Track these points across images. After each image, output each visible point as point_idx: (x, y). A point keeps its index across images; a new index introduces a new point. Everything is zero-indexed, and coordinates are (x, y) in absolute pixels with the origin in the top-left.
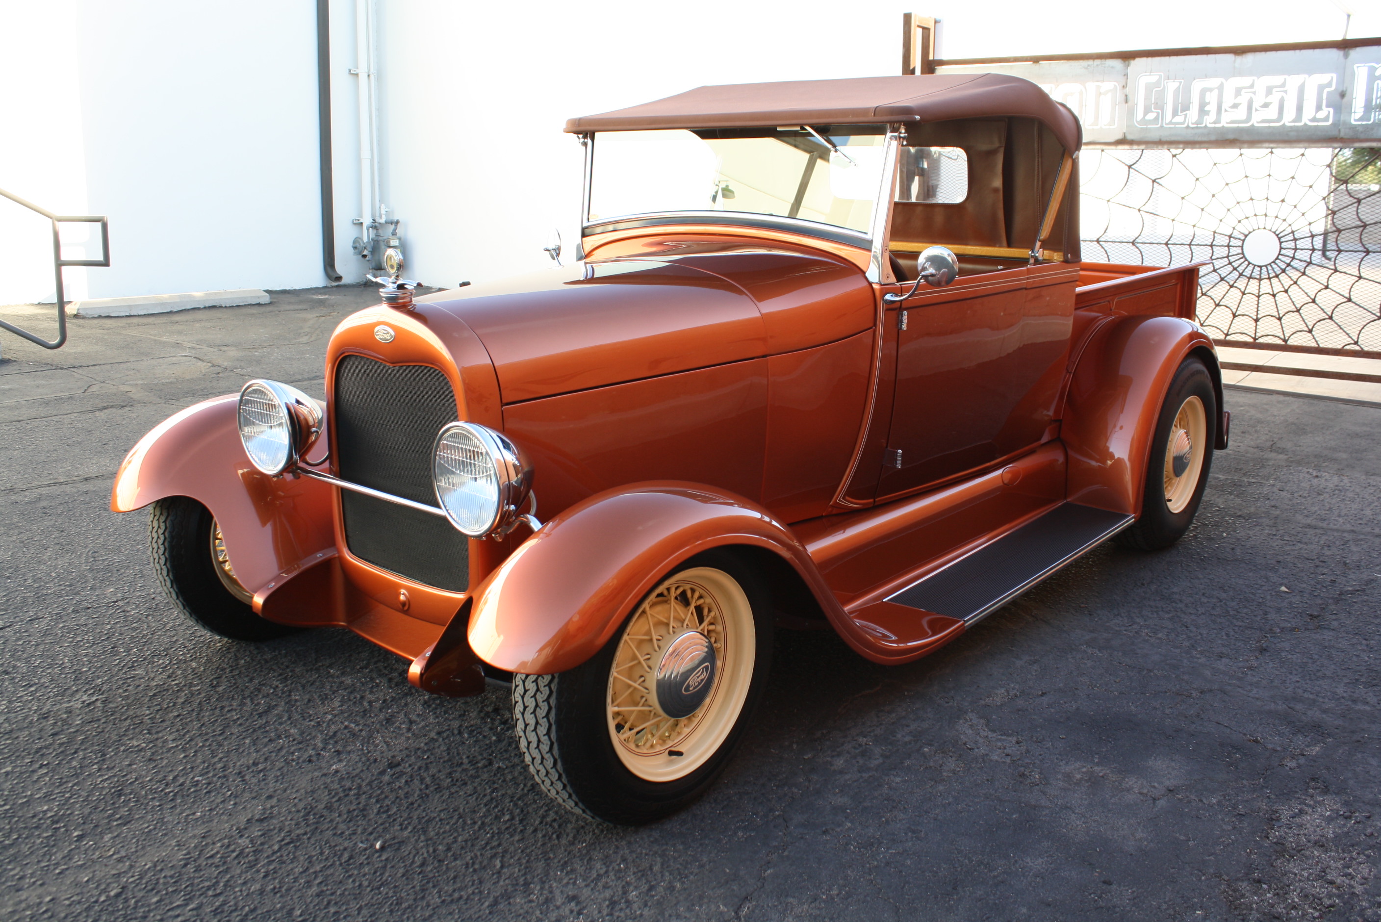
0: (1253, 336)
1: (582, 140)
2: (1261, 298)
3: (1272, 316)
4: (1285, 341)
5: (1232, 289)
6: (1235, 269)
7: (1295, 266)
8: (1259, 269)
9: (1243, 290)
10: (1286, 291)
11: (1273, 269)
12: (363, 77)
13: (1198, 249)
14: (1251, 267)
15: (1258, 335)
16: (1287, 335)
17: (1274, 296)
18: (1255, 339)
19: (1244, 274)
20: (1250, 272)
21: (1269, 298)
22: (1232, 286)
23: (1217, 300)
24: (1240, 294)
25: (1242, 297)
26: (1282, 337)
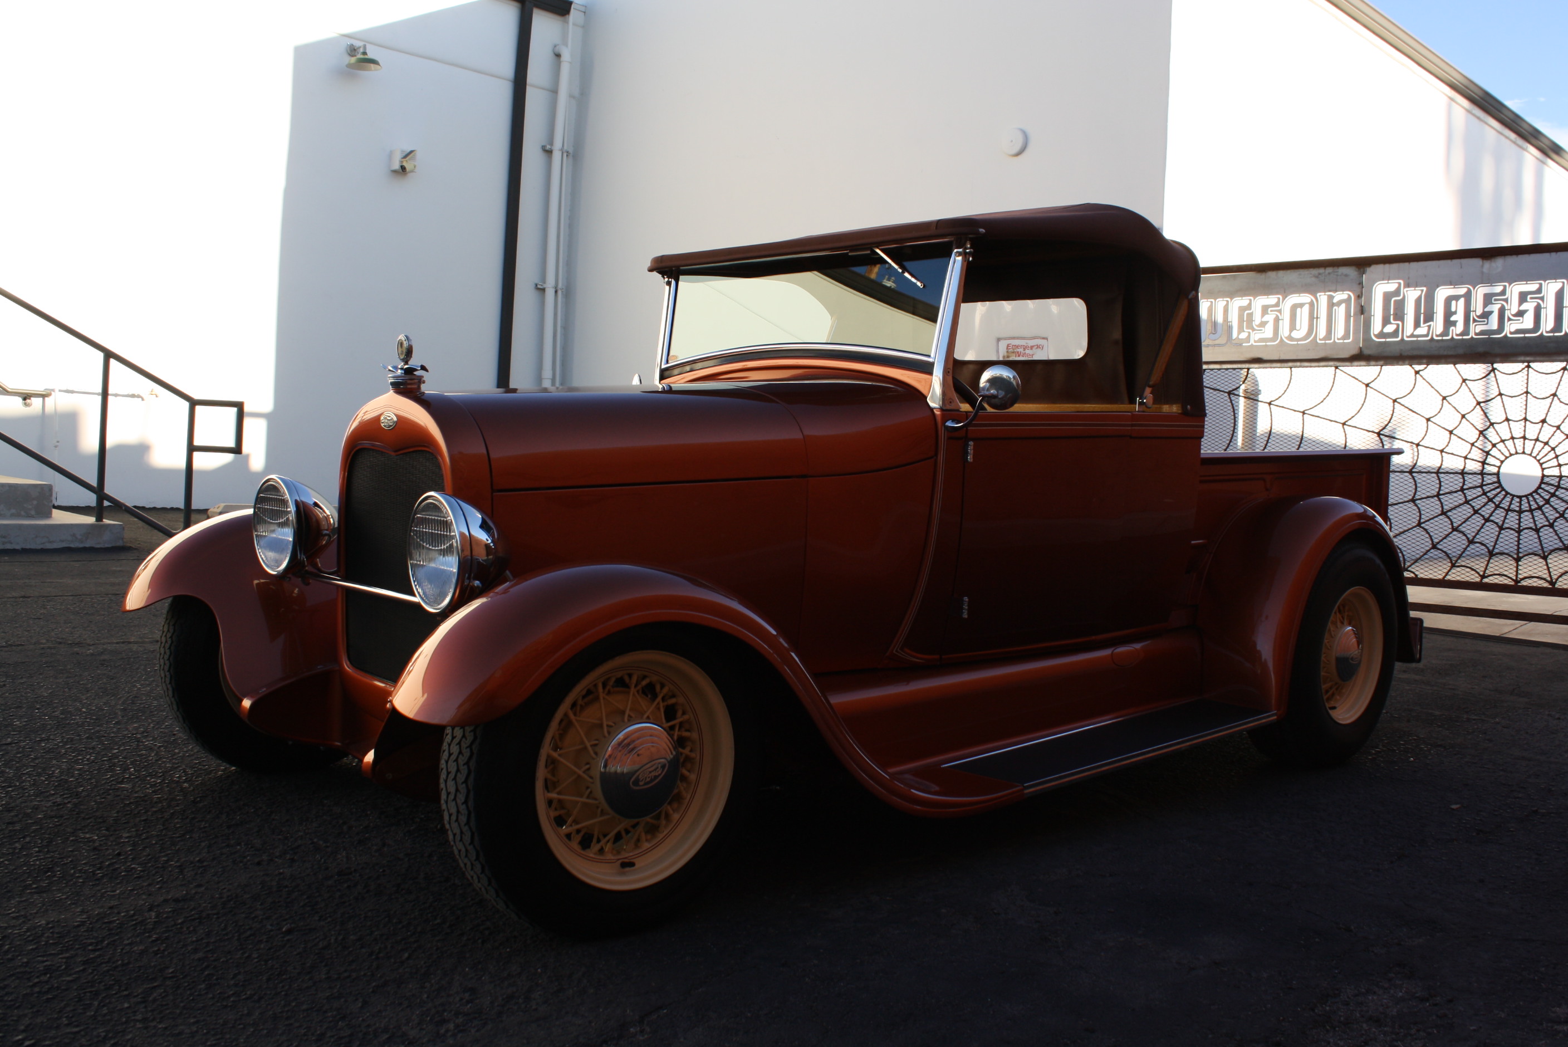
0: (1514, 578)
1: (666, 279)
2: (1522, 533)
3: (1534, 554)
4: (1552, 583)
5: (1487, 524)
6: (1490, 500)
7: (1562, 496)
8: (1518, 500)
9: (1500, 523)
10: (1551, 526)
11: (1535, 500)
12: (550, 293)
13: (1447, 478)
14: (1508, 499)
15: (1520, 578)
16: (1555, 577)
17: (1537, 530)
18: (1517, 581)
19: (1501, 505)
20: (1508, 504)
21: (1531, 534)
22: (1487, 520)
23: (1470, 537)
24: (1497, 529)
25: (1500, 533)
26: (1549, 579)
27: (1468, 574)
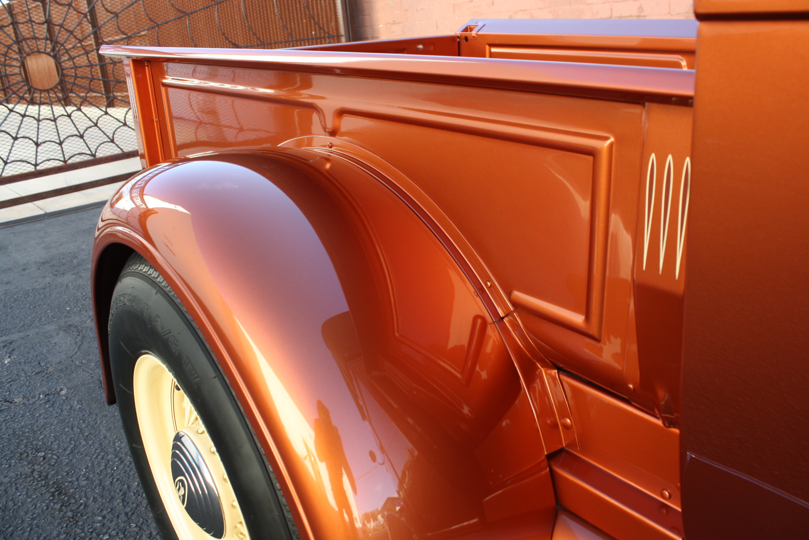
0: (62, 159)
2: (57, 121)
3: (72, 136)
5: (25, 119)
7: (79, 83)
9: (37, 117)
10: (79, 109)
15: (67, 157)
16: (93, 150)
17: (69, 116)
18: (65, 161)
21: (64, 120)
22: (24, 116)
23: (14, 135)
24: (35, 122)
25: (39, 125)
26: (89, 152)
27: (20, 167)
